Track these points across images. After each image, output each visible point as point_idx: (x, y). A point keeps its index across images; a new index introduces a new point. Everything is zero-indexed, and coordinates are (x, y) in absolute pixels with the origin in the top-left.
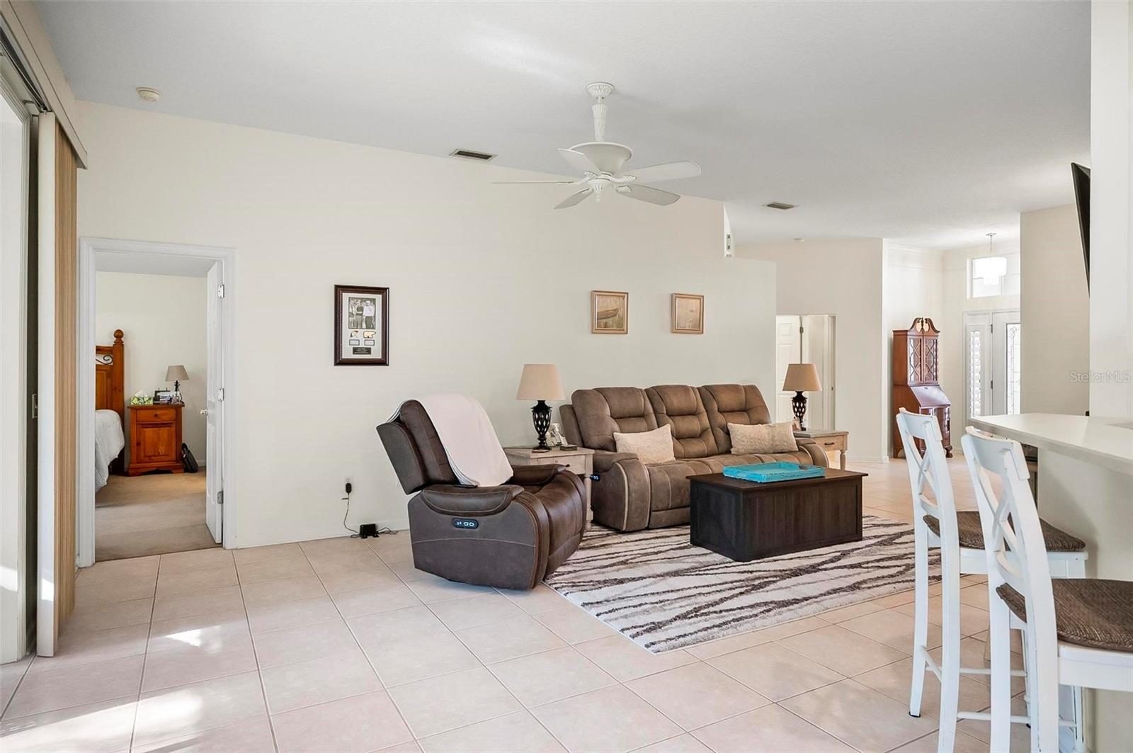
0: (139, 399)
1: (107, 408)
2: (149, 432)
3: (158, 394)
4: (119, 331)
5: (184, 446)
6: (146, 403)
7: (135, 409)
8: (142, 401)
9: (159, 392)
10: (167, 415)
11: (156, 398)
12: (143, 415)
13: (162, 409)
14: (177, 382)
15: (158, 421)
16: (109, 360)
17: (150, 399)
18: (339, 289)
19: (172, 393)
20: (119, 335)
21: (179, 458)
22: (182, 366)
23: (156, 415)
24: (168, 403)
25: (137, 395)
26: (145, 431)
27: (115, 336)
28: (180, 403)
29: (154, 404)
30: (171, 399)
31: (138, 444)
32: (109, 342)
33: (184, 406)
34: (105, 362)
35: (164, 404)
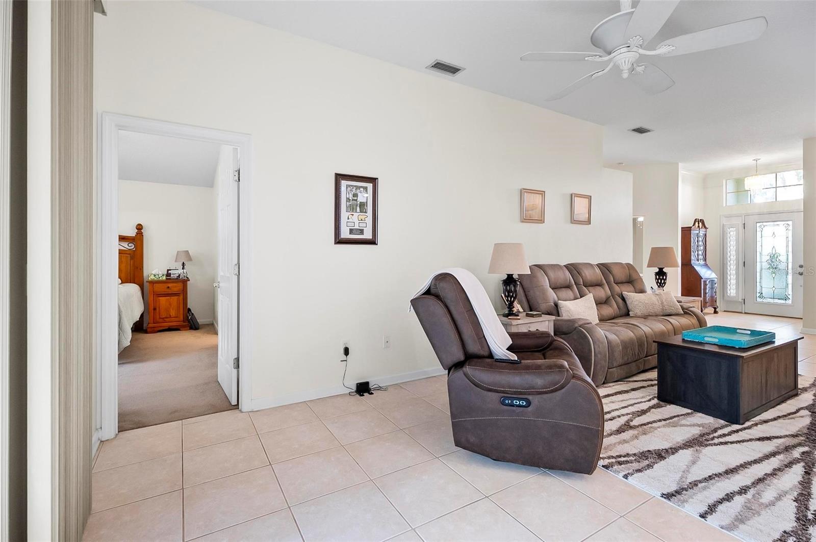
0: (155, 276)
1: (131, 283)
2: (163, 300)
3: (169, 272)
4: (140, 225)
5: (189, 310)
6: (161, 278)
7: (152, 283)
8: (157, 277)
9: (170, 270)
10: (176, 287)
11: (168, 275)
12: (159, 288)
13: (173, 282)
14: (183, 263)
15: (170, 291)
16: (131, 246)
17: (163, 275)
18: (338, 177)
19: (180, 271)
20: (139, 228)
21: (186, 319)
22: (188, 251)
23: (168, 287)
24: (177, 279)
25: (153, 273)
26: (159, 299)
27: (137, 229)
28: (186, 278)
29: (167, 279)
30: (179, 275)
31: (155, 309)
32: (132, 233)
33: (189, 280)
34: (129, 248)
35: (174, 279)
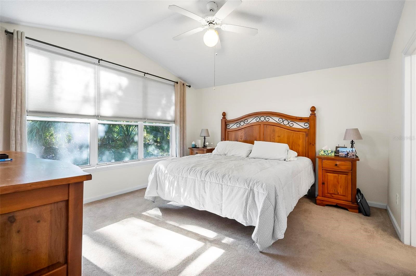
0: (324, 152)
1: (306, 157)
2: (331, 176)
3: (338, 149)
4: (313, 107)
5: (358, 191)
6: (330, 155)
7: (322, 158)
8: (326, 153)
9: (339, 147)
10: (345, 166)
11: (337, 152)
12: (327, 164)
13: (341, 160)
14: (352, 141)
15: (336, 169)
16: (307, 126)
17: (332, 152)
19: (349, 149)
20: (313, 110)
21: (354, 200)
22: (357, 129)
23: (336, 165)
24: (345, 157)
25: (324, 149)
26: (328, 175)
27: (311, 111)
28: (354, 157)
29: (335, 155)
30: (348, 153)
31: (323, 184)
32: (307, 114)
33: (359, 160)
34: (305, 127)
35: (342, 157)
